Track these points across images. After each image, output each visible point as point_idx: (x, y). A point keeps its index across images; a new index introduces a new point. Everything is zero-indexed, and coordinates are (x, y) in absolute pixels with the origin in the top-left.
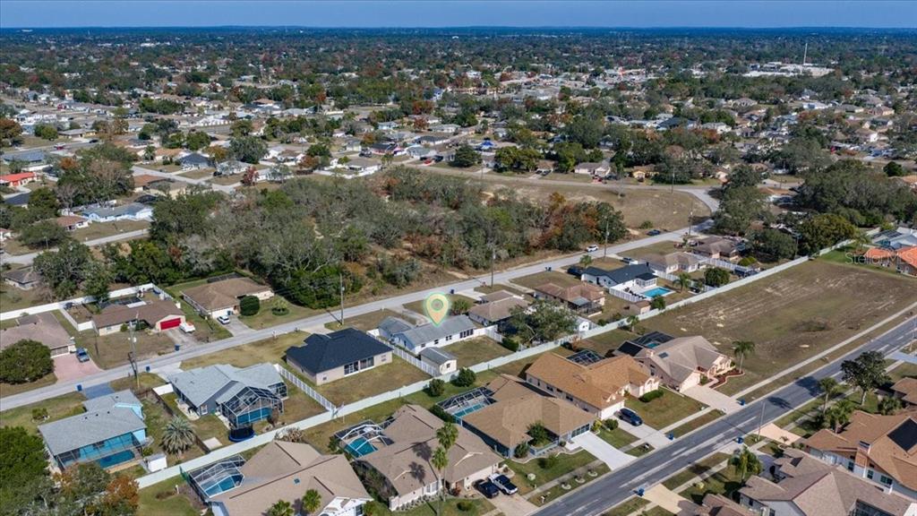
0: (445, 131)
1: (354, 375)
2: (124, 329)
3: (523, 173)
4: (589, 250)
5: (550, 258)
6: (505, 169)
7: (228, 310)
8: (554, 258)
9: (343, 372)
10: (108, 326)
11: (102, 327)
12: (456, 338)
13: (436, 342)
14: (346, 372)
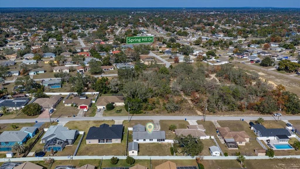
0: (277, 50)
1: (102, 144)
2: (72, 106)
3: (289, 72)
4: (276, 115)
5: (251, 115)
6: (282, 70)
7: (104, 106)
8: (253, 115)
9: (98, 142)
10: (68, 104)
11: (66, 104)
12: (155, 141)
13: (144, 140)
14: (99, 142)
